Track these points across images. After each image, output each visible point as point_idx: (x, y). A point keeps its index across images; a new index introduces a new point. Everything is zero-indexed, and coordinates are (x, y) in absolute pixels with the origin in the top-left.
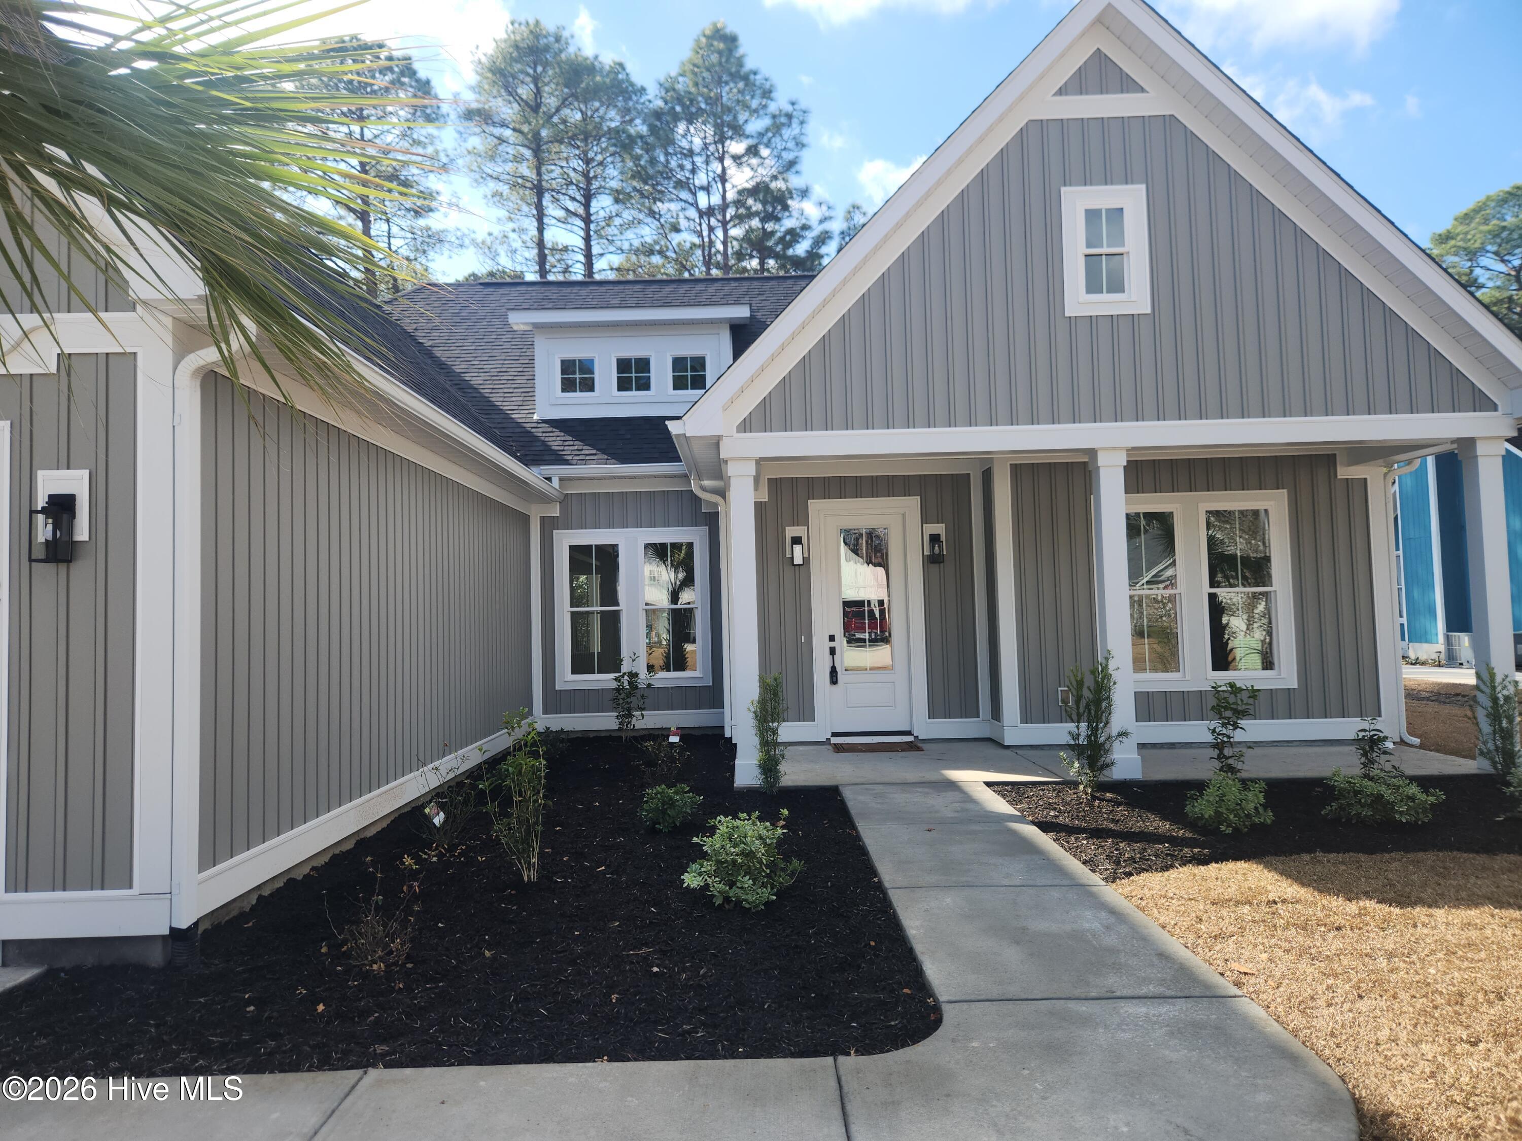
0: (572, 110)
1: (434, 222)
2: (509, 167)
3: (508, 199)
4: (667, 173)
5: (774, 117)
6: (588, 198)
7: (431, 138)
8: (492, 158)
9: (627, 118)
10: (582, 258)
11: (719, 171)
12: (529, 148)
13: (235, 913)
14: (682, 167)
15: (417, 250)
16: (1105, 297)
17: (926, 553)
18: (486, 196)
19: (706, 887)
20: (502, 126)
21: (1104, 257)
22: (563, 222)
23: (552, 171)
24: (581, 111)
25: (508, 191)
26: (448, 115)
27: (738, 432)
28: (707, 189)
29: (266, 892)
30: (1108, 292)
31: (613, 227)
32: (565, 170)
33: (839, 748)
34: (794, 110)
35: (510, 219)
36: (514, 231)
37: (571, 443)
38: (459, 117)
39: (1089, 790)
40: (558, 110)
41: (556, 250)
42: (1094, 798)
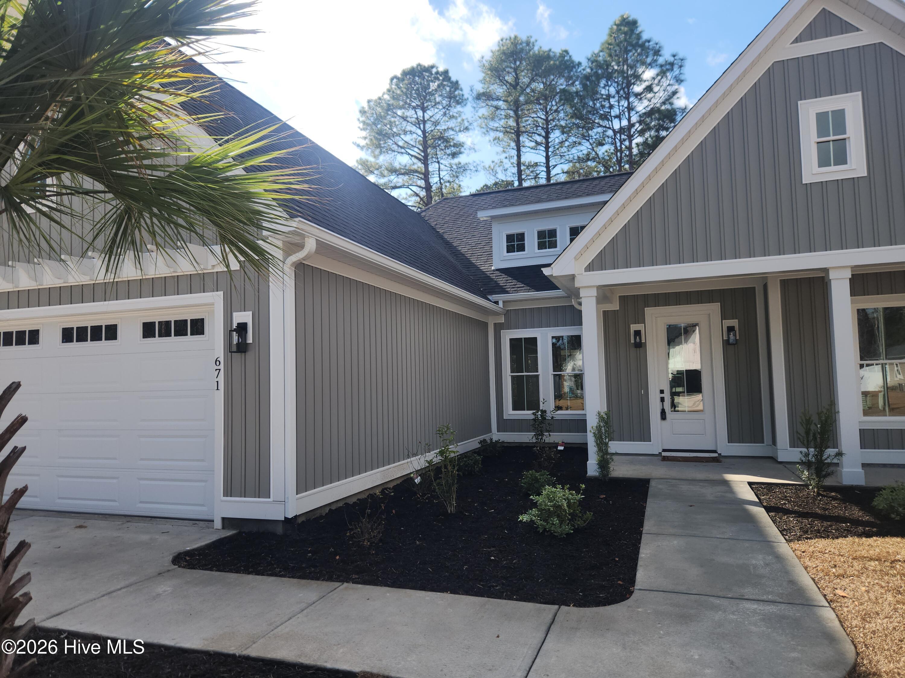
0: (538, 83)
1: (462, 159)
2: (503, 122)
3: (502, 140)
4: (594, 111)
5: (661, 66)
6: (547, 134)
7: (460, 113)
8: (493, 119)
9: (571, 82)
10: (545, 169)
11: (626, 105)
12: (511, 109)
13: (318, 515)
14: (603, 106)
15: (454, 176)
16: (833, 168)
17: (724, 338)
18: (490, 141)
19: (532, 521)
20: (497, 100)
21: (831, 143)
22: (534, 149)
23: (527, 120)
24: (543, 83)
25: (503, 136)
26: (468, 99)
27: (585, 271)
28: (618, 117)
29: (333, 507)
30: (834, 165)
31: (564, 148)
32: (535, 119)
33: (665, 459)
34: (675, 59)
35: (504, 151)
36: (506, 158)
37: (511, 281)
38: (474, 99)
39: (816, 490)
40: (530, 83)
41: (531, 166)
42: (819, 494)
